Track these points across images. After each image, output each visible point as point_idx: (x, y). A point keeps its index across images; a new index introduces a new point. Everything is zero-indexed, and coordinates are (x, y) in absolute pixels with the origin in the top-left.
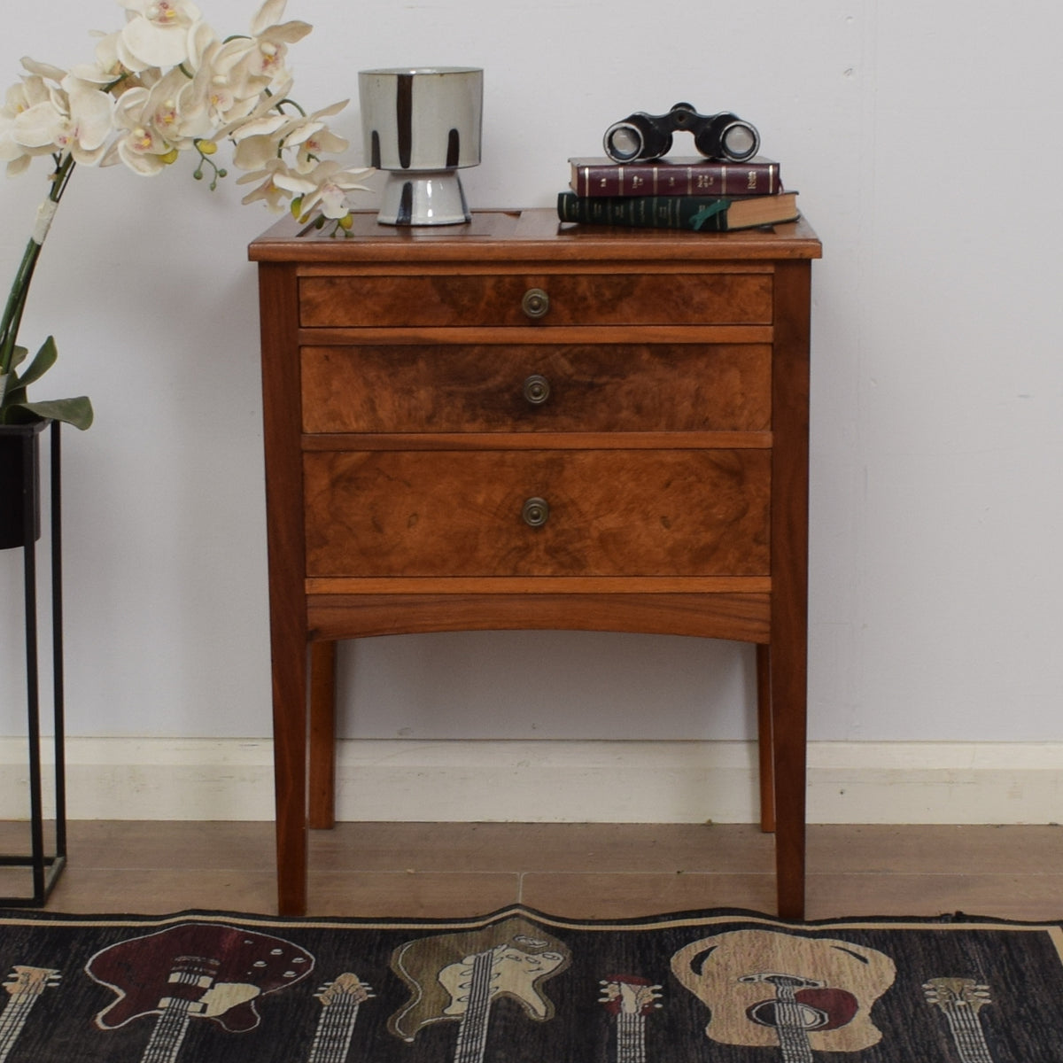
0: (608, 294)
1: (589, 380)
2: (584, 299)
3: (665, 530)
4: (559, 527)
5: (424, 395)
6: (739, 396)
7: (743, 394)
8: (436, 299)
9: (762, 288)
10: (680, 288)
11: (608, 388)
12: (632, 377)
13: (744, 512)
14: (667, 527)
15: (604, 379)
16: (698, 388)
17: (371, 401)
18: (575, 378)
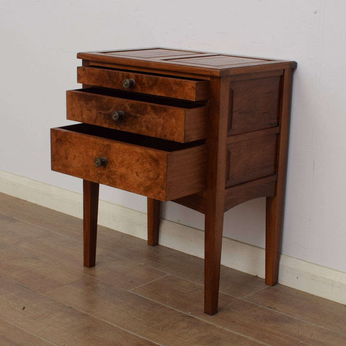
0: (151, 83)
1: (134, 115)
2: (144, 84)
3: (137, 177)
4: (110, 169)
5: (94, 112)
6: (175, 128)
7: (176, 128)
8: (108, 78)
9: (192, 87)
10: (170, 84)
11: (139, 118)
12: (146, 116)
13: (158, 176)
14: (138, 176)
15: (138, 115)
16: (163, 123)
17: (82, 112)
18: (131, 113)
